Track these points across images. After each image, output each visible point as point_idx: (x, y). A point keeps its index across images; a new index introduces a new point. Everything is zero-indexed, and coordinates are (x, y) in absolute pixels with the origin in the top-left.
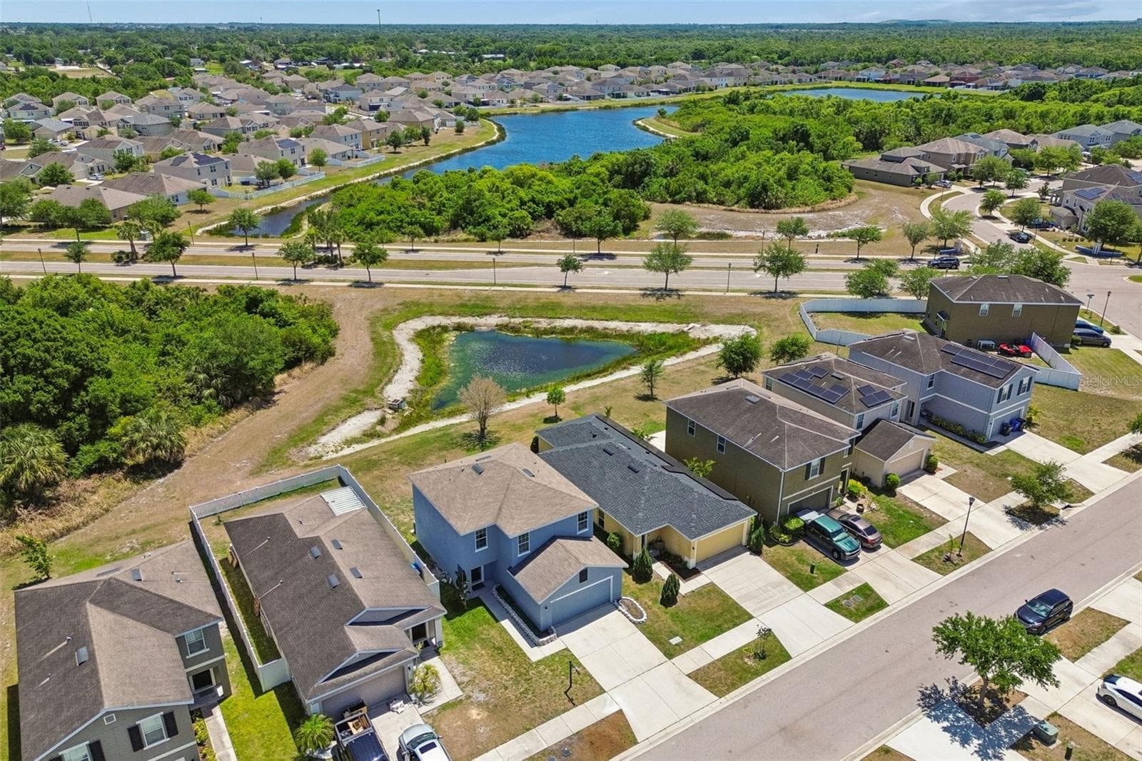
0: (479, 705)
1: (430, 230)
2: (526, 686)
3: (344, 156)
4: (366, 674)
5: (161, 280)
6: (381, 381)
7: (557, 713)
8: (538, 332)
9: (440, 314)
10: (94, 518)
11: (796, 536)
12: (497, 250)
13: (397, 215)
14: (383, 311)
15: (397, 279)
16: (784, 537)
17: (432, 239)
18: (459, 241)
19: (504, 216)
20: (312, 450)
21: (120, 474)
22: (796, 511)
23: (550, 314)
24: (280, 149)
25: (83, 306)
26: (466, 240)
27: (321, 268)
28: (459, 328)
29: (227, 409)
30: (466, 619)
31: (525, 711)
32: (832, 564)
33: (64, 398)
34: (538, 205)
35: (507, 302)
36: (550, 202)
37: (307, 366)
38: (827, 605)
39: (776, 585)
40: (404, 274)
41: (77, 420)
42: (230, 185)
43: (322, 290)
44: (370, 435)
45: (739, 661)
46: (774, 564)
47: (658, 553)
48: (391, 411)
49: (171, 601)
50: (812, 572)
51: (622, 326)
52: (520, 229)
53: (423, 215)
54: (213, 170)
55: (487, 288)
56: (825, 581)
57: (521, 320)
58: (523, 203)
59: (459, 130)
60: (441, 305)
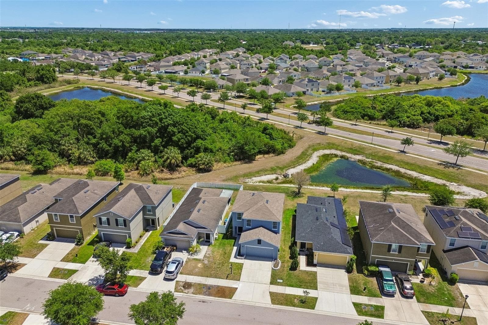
0: (204, 264)
1: (372, 118)
2: (220, 266)
3: (373, 85)
4: (177, 237)
5: (263, 119)
6: (290, 166)
7: (220, 278)
8: (373, 167)
9: (339, 150)
10: (179, 178)
11: (372, 274)
12: (391, 131)
13: (359, 110)
14: (319, 144)
15: (337, 134)
16: (366, 272)
17: (369, 122)
18: (380, 125)
19: (408, 117)
20: (247, 180)
21: (194, 169)
22: (379, 264)
23: (385, 161)
24: (344, 79)
25: (227, 121)
26: (384, 125)
27: (314, 125)
28: (342, 157)
29: (236, 160)
30: (226, 241)
31: (212, 272)
32: (378, 292)
33: (189, 144)
34: (431, 115)
35: (370, 151)
36: (438, 115)
37: (271, 155)
38: (353, 303)
39: (341, 286)
40: (341, 133)
41: (191, 151)
42: (318, 91)
43: (305, 132)
44: (269, 182)
45: (293, 299)
46: (350, 279)
47: (309, 254)
48: (283, 177)
49: (149, 196)
50: (364, 290)
51: (414, 174)
52: (413, 124)
53: (370, 112)
54: (313, 85)
55: (367, 144)
56: (365, 296)
57: (370, 160)
58: (422, 113)
59: (441, 79)
60: (343, 147)
